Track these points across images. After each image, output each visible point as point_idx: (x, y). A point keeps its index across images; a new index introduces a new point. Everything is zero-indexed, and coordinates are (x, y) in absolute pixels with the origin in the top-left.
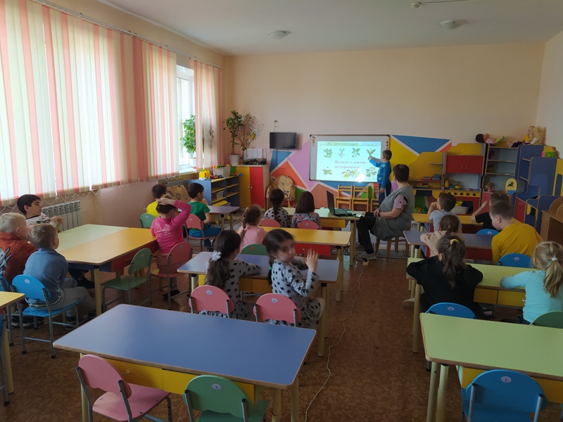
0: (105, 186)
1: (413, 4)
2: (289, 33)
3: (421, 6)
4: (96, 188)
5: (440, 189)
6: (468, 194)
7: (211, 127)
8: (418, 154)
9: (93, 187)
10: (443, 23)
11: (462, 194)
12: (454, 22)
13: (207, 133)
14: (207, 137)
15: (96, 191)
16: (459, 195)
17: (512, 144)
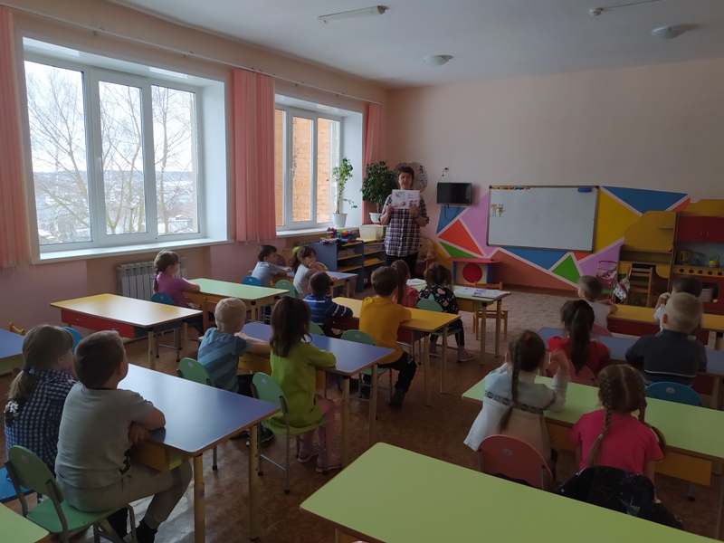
1: (591, 11)
2: (451, 57)
3: (602, 12)
5: (669, 263)
6: (710, 273)
8: (640, 214)
10: (656, 30)
11: (700, 272)
12: (670, 29)
16: (696, 273)
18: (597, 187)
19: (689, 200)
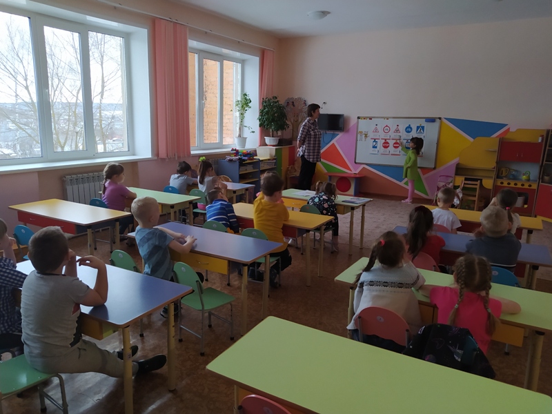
2: (329, 13)
5: (492, 177)
6: (523, 185)
8: (471, 140)
11: (516, 184)
16: (512, 185)
18: (440, 118)
19: (509, 129)
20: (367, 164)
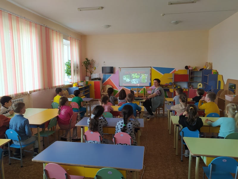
0: (34, 91)
2: (110, 26)
3: (164, 15)
4: (31, 92)
7: (77, 65)
8: (163, 75)
9: (30, 92)
10: (172, 22)
13: (75, 68)
14: (76, 69)
15: (30, 93)
17: (199, 69)
18: (151, 67)
19: (175, 70)
20: (124, 86)
